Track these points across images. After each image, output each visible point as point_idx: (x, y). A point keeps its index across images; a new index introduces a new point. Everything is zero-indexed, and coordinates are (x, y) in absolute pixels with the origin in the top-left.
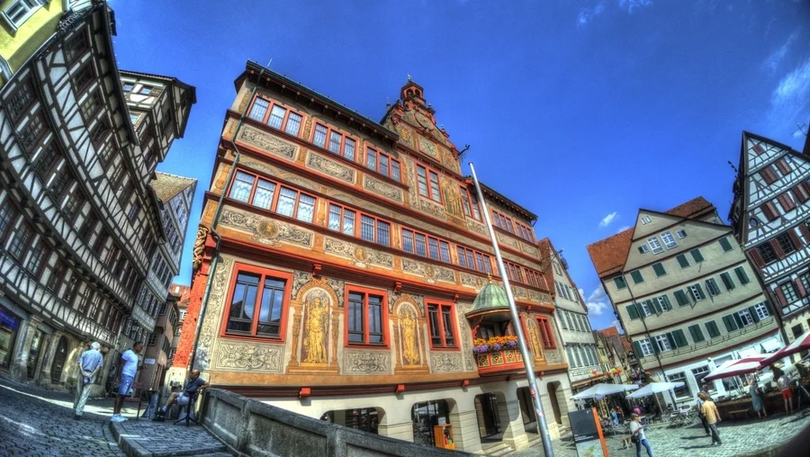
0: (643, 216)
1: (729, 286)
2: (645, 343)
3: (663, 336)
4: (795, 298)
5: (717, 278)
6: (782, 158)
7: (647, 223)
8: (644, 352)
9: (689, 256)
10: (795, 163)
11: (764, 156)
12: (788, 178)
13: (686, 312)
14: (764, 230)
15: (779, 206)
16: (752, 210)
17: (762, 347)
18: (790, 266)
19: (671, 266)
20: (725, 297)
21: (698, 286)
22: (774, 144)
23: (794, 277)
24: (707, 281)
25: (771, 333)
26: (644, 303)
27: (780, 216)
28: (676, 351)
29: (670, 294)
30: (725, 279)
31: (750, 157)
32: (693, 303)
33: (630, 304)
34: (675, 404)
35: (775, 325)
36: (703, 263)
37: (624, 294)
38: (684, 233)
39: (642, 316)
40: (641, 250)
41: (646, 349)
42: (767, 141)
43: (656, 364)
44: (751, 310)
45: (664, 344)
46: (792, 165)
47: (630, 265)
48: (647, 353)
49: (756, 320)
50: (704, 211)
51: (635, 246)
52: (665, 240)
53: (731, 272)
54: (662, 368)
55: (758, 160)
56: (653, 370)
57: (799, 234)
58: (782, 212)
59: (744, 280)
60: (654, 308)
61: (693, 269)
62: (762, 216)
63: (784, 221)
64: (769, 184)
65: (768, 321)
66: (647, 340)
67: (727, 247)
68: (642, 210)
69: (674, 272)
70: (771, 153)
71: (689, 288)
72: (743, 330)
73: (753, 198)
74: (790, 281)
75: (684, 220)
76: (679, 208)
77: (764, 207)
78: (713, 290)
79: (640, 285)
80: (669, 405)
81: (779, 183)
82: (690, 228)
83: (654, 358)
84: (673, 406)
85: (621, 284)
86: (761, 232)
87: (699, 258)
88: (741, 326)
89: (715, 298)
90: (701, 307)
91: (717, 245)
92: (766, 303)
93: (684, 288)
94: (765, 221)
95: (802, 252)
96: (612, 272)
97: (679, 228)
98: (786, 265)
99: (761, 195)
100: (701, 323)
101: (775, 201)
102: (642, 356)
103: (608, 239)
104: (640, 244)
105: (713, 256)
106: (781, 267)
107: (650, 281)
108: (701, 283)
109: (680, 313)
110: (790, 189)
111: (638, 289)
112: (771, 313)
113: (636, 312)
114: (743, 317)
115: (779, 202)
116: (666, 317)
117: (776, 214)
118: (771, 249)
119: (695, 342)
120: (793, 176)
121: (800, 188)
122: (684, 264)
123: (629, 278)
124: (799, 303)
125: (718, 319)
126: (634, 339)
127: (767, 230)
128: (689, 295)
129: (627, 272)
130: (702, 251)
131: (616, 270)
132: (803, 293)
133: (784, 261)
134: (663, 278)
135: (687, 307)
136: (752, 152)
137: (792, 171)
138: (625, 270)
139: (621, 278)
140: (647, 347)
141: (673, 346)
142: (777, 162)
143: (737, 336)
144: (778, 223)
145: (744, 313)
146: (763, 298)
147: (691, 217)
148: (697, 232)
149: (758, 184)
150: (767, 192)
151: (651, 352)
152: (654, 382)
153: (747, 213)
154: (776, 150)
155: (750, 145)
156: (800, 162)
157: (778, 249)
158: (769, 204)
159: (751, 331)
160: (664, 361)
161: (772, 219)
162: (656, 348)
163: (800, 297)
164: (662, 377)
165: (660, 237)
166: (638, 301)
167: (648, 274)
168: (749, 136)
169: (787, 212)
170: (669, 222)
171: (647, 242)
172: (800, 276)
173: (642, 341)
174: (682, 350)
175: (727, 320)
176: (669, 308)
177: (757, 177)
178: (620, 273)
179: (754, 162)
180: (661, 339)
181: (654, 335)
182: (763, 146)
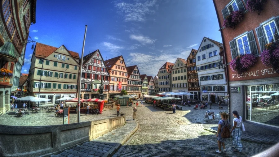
0: (62, 47)
1: (70, 78)
2: (38, 84)
3: (45, 83)
4: (83, 88)
5: (69, 74)
6: (100, 60)
7: (62, 50)
8: (36, 86)
9: (66, 65)
10: (102, 63)
11: (98, 57)
12: (98, 65)
13: (55, 79)
14: (86, 70)
15: (92, 68)
16: (87, 65)
17: (70, 95)
18: (86, 81)
19: (59, 65)
20: (68, 80)
21: (63, 74)
22: (101, 57)
23: (86, 83)
24: (66, 74)
25: (74, 93)
26: (44, 71)
27: (91, 70)
28: (46, 89)
29: (54, 72)
30: (70, 76)
31: (95, 55)
32: (59, 78)
33: (40, 70)
34: (39, 104)
35: (76, 91)
36: (68, 69)
37: (40, 66)
38: (69, 59)
39: (41, 75)
40: (54, 56)
41: (37, 86)
42: (101, 55)
43: (38, 91)
44: (72, 85)
45: (43, 86)
46: (101, 63)
47: (48, 58)
48: (37, 87)
49: (72, 88)
50: (77, 57)
51: (54, 54)
52: (63, 57)
53: (73, 75)
54: (39, 93)
55: (96, 57)
56: (36, 93)
57: (92, 76)
58: (92, 70)
59: (74, 78)
60: (47, 74)
61: (64, 69)
62: (87, 68)
63: (91, 71)
64: (94, 63)
65: (74, 90)
66: (39, 83)
67: (76, 69)
68: (63, 46)
69: (59, 67)
70: (99, 58)
71: (60, 73)
72: (67, 89)
73: (89, 63)
74: (84, 84)
75: (71, 56)
76: (71, 52)
77: (89, 66)
78: (66, 77)
79: (47, 66)
80: (37, 105)
81: (96, 64)
82: (71, 59)
83: (38, 89)
84: (38, 105)
85: (41, 62)
86: (85, 70)
87: (68, 67)
88: (67, 88)
89: (65, 79)
90: (60, 79)
91: (74, 67)
92: (76, 86)
93: (59, 73)
94: (88, 69)
95: (91, 80)
96: (41, 57)
97: (69, 57)
98: (86, 80)
99: (91, 63)
100: (58, 84)
101: (92, 66)
102: (35, 87)
103: (46, 45)
104: (56, 54)
105: (71, 69)
106: (84, 80)
107: (51, 66)
108: (64, 74)
109: (53, 78)
110: (97, 67)
111: (45, 66)
112: (76, 88)
113: (40, 73)
114: (69, 86)
115: (93, 67)
116: (49, 78)
117: (90, 69)
118: (85, 75)
119: (53, 88)
120: (100, 65)
121: (99, 68)
122: (63, 66)
123: (45, 62)
124: (84, 89)
125: (63, 84)
126: (35, 81)
127: (87, 71)
128: (59, 75)
129: (45, 60)
130: (70, 66)
131: (43, 57)
132: (86, 88)
133: (86, 79)
134: (55, 67)
135: (57, 78)
136: (96, 54)
137: (100, 64)
138: (45, 59)
139: (42, 60)
140: (38, 85)
141: (46, 87)
142: (99, 60)
143: (65, 91)
144: (90, 71)
145: (70, 86)
146: (76, 84)
147: (73, 56)
148: (72, 61)
149: (92, 61)
150: (92, 64)
151: (38, 87)
152: (35, 96)
153: (85, 64)
154: (101, 58)
155: (97, 53)
156: (103, 64)
157: (86, 76)
158: (91, 66)
159: (69, 90)
160: (41, 91)
161: (89, 69)
162: (40, 86)
163: (85, 88)
164: (38, 95)
165: (62, 56)
166: (43, 70)
167: (51, 64)
168: (99, 51)
169: (93, 70)
170: (67, 54)
171: (58, 55)
172: (87, 84)
173: (37, 83)
174: (48, 89)
175: (65, 86)
176: (51, 76)
177: (93, 59)
178: (43, 59)
179: (95, 56)
180: (44, 84)
181: (42, 82)
182: (99, 55)
